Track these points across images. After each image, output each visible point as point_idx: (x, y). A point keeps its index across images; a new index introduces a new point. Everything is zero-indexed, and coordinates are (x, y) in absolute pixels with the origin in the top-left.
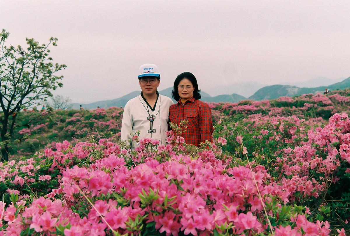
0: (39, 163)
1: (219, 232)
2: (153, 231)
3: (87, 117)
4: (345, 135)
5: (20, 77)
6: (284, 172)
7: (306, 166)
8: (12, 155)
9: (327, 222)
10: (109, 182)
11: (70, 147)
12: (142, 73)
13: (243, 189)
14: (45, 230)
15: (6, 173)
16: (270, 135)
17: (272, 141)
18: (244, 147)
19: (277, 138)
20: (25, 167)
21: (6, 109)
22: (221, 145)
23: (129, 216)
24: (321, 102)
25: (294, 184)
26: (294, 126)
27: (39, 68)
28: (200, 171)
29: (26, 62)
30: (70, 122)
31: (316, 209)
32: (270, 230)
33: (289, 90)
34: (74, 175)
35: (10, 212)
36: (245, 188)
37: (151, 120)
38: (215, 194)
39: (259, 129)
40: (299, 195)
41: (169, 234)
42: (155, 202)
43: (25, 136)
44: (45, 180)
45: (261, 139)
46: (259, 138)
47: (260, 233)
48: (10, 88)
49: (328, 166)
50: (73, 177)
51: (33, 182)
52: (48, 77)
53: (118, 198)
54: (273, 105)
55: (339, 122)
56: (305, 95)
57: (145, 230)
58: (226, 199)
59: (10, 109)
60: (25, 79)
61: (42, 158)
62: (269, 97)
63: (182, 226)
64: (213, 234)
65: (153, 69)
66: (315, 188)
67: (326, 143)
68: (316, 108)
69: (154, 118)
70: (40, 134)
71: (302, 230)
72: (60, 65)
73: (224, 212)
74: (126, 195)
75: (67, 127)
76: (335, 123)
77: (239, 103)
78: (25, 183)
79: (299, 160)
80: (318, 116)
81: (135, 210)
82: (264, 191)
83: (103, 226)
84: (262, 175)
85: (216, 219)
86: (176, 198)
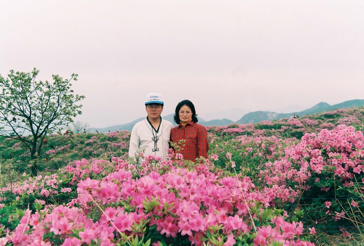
0: (62, 177)
1: (211, 233)
2: (155, 233)
3: (102, 139)
4: (314, 150)
5: (47, 107)
6: (266, 182)
7: (283, 177)
8: (40, 171)
9: (301, 222)
10: (117, 192)
11: (87, 164)
12: (148, 101)
13: (231, 196)
14: (63, 233)
15: (34, 186)
16: (254, 152)
17: (256, 157)
18: (232, 162)
19: (260, 154)
20: (50, 181)
21: (35, 133)
22: (214, 160)
23: (134, 221)
24: (295, 125)
25: (274, 191)
26: (274, 145)
27: (63, 98)
28: (195, 181)
29: (52, 94)
30: (88, 143)
31: (292, 212)
32: (255, 230)
33: (269, 115)
34: (87, 186)
35: (35, 218)
36: (233, 195)
37: (156, 140)
38: (208, 200)
39: (245, 147)
40: (278, 201)
41: (169, 235)
42: (157, 208)
43: (50, 156)
44: (66, 192)
45: (247, 155)
46: (245, 155)
47: (246, 233)
48: (39, 116)
49: (301, 176)
50: (87, 188)
51: (56, 194)
52: (70, 106)
53: (125, 205)
54: (256, 128)
55: (309, 140)
56: (281, 119)
57: (149, 233)
58: (217, 204)
59: (38, 133)
60: (51, 108)
61: (64, 174)
62: (253, 121)
63: (180, 228)
64: (206, 234)
65: (158, 97)
66: (291, 195)
67: (300, 157)
68: (291, 130)
69: (158, 138)
70: (63, 154)
71: (281, 229)
72: (79, 96)
73: (215, 215)
74: (132, 202)
75: (85, 148)
76: (306, 141)
77: (228, 126)
78: (49, 195)
79: (278, 172)
80: (293, 136)
81: (140, 215)
82: (249, 198)
83: (112, 229)
84: (247, 184)
85: (208, 221)
86: (174, 204)
